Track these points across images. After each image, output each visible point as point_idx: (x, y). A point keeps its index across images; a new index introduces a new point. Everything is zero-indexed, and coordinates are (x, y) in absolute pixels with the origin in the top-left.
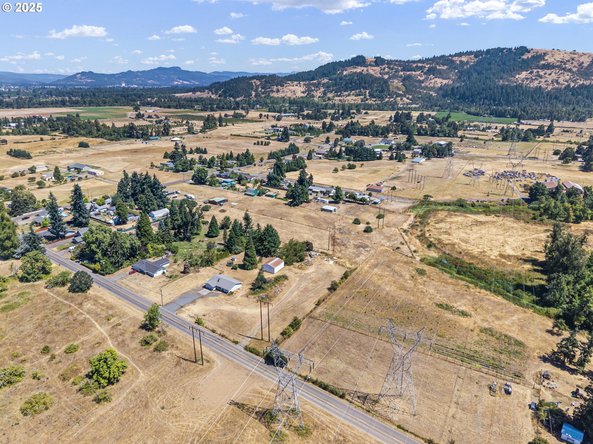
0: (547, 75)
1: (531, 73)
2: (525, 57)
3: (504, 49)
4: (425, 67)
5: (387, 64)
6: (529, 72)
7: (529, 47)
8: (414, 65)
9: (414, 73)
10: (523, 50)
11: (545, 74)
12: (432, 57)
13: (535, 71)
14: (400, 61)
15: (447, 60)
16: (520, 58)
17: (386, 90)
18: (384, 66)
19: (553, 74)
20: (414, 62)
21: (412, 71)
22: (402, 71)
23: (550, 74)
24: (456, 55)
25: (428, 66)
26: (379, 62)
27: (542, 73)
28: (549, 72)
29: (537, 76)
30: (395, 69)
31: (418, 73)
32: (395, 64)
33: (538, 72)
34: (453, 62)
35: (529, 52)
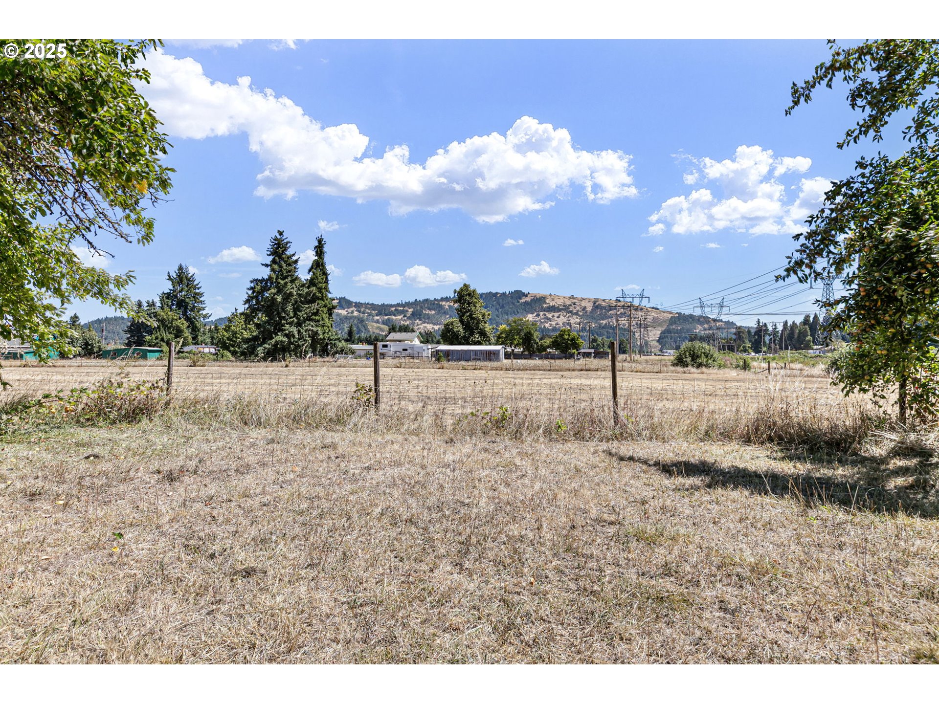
0: (555, 318)
1: (538, 315)
2: (523, 300)
3: (497, 293)
4: (407, 311)
5: (355, 306)
6: (535, 315)
7: (525, 291)
8: (393, 309)
9: (393, 317)
10: (519, 294)
11: (553, 316)
12: (414, 301)
13: (541, 313)
14: (373, 304)
15: (434, 304)
16: (518, 302)
17: (363, 330)
18: (351, 309)
19: (561, 316)
20: (392, 306)
21: (391, 315)
22: (377, 316)
23: (558, 317)
24: (442, 299)
25: (412, 310)
26: (344, 304)
27: (549, 316)
28: (556, 314)
29: (544, 318)
30: (368, 313)
31: (400, 317)
32: (366, 308)
33: (545, 315)
34: (441, 306)
35: (526, 296)
